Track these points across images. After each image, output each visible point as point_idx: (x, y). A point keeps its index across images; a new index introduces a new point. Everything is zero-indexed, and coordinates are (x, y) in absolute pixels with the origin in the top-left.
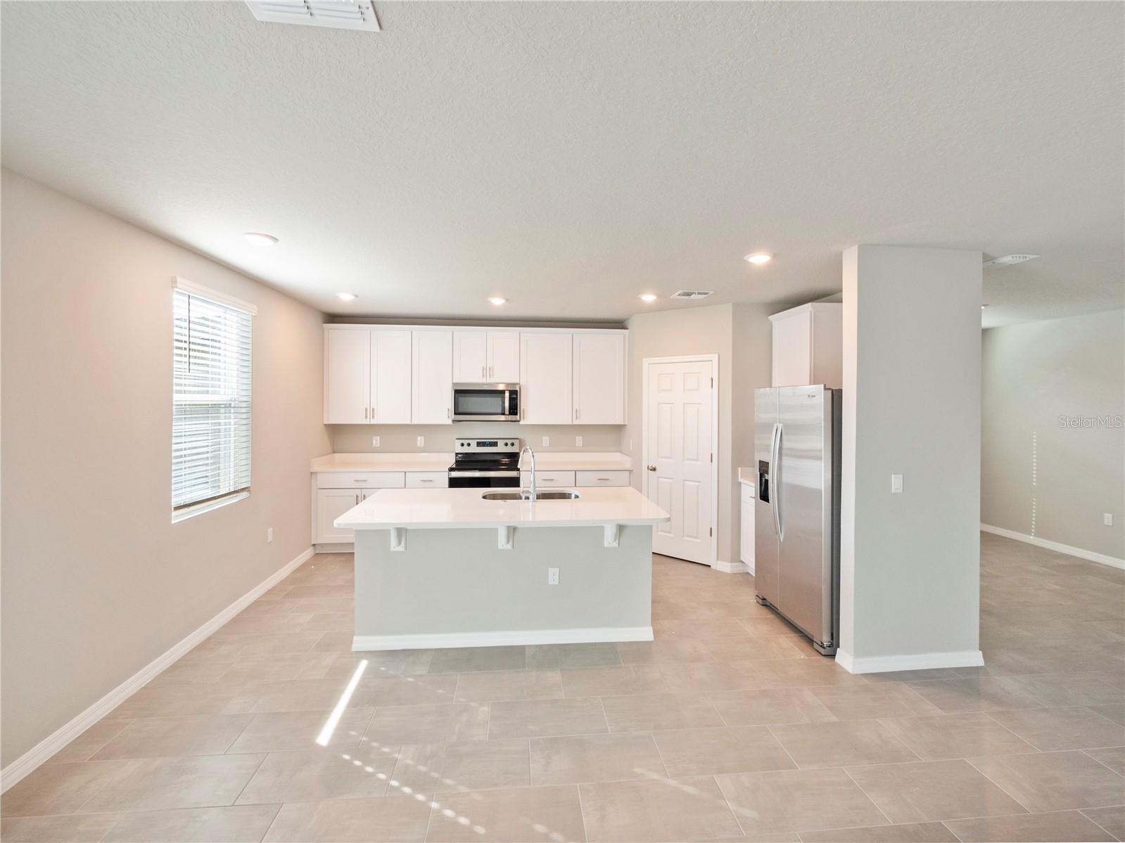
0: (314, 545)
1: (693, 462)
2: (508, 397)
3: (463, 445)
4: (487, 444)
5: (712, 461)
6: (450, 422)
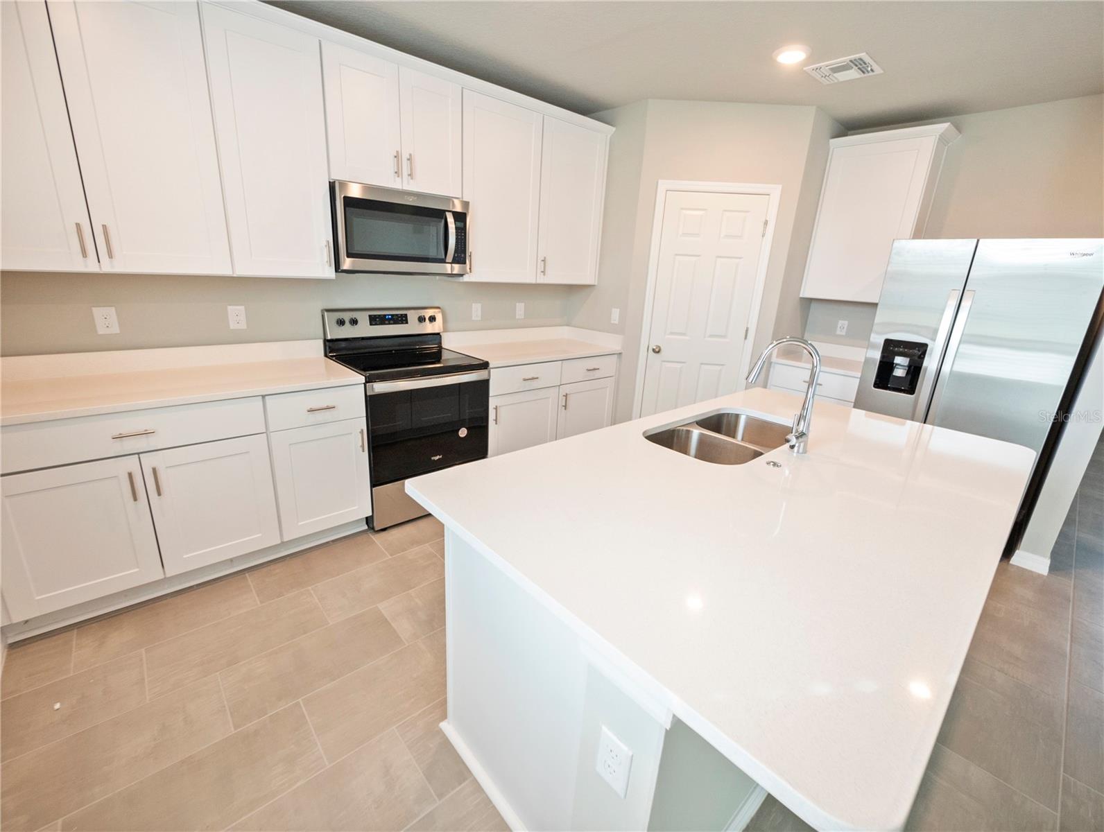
1: (719, 340)
2: (454, 226)
3: (341, 322)
4: (389, 319)
5: (746, 338)
6: (330, 273)
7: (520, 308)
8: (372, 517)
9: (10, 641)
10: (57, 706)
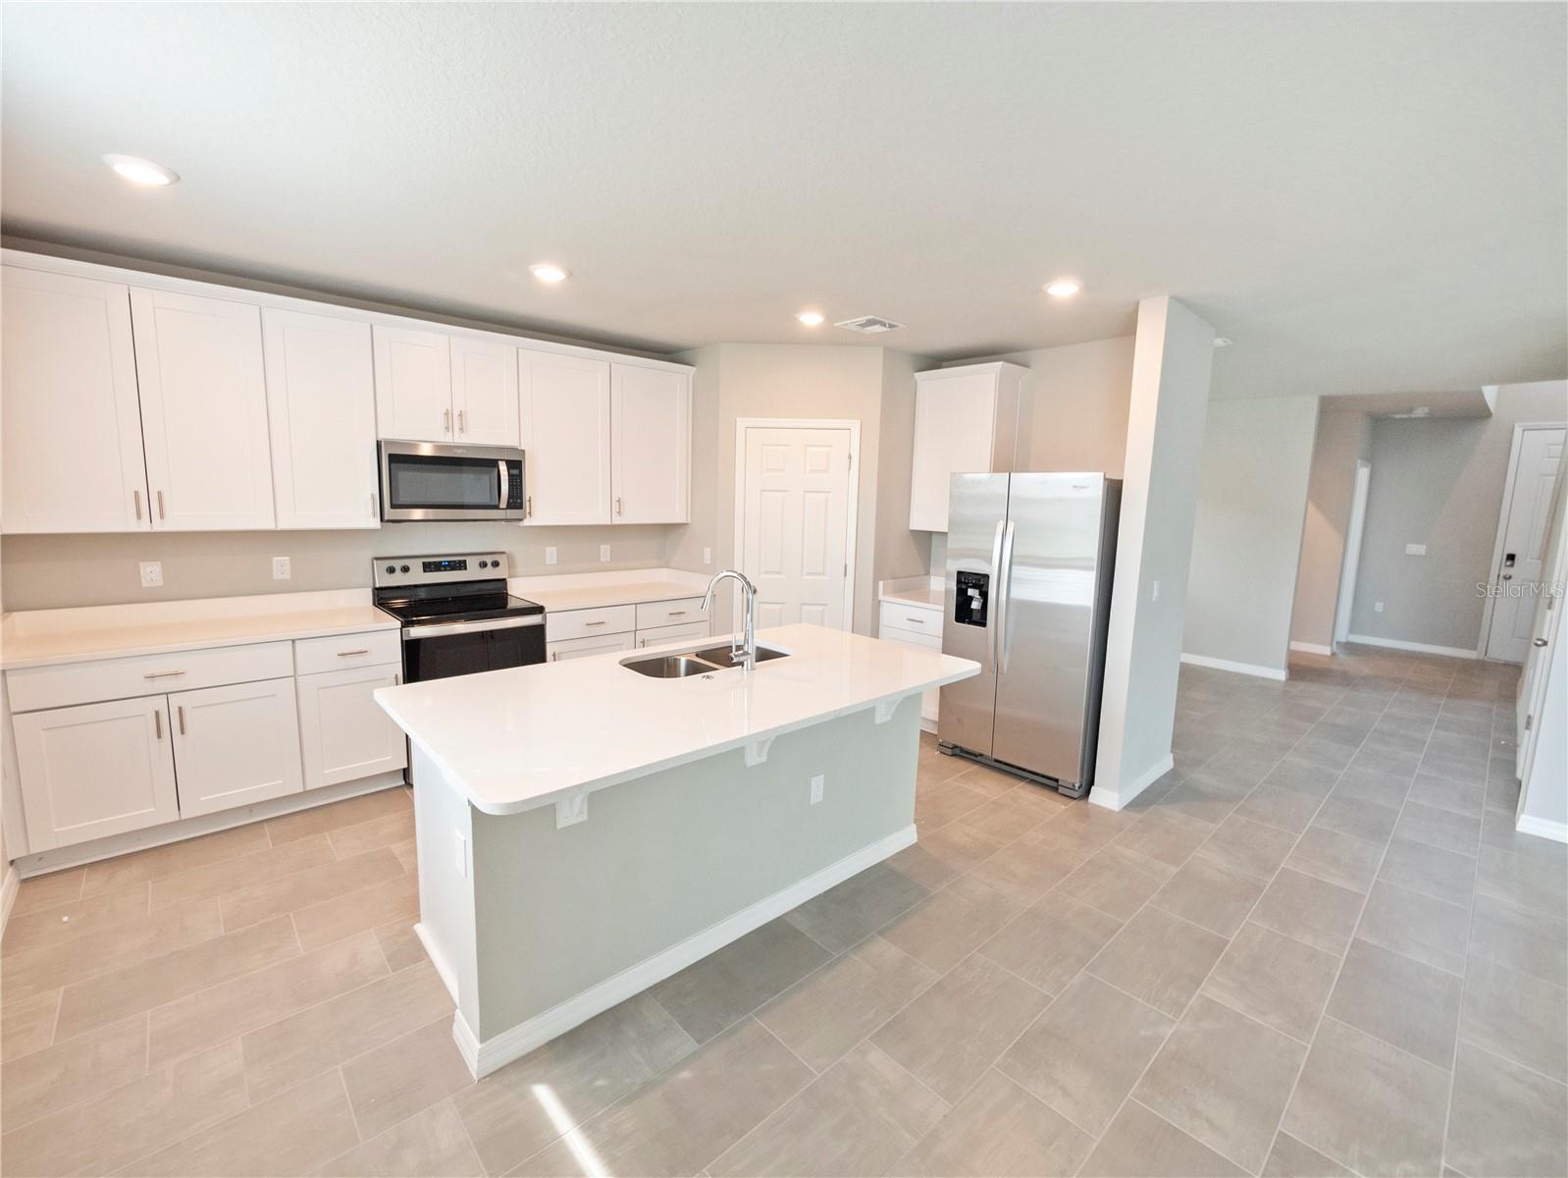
0: (12, 862)
1: (818, 578)
2: (506, 473)
3: (391, 570)
4: (445, 566)
5: (845, 575)
6: (376, 523)
7: (605, 551)
8: (408, 768)
9: (23, 877)
10: (65, 919)
